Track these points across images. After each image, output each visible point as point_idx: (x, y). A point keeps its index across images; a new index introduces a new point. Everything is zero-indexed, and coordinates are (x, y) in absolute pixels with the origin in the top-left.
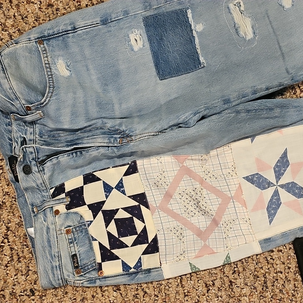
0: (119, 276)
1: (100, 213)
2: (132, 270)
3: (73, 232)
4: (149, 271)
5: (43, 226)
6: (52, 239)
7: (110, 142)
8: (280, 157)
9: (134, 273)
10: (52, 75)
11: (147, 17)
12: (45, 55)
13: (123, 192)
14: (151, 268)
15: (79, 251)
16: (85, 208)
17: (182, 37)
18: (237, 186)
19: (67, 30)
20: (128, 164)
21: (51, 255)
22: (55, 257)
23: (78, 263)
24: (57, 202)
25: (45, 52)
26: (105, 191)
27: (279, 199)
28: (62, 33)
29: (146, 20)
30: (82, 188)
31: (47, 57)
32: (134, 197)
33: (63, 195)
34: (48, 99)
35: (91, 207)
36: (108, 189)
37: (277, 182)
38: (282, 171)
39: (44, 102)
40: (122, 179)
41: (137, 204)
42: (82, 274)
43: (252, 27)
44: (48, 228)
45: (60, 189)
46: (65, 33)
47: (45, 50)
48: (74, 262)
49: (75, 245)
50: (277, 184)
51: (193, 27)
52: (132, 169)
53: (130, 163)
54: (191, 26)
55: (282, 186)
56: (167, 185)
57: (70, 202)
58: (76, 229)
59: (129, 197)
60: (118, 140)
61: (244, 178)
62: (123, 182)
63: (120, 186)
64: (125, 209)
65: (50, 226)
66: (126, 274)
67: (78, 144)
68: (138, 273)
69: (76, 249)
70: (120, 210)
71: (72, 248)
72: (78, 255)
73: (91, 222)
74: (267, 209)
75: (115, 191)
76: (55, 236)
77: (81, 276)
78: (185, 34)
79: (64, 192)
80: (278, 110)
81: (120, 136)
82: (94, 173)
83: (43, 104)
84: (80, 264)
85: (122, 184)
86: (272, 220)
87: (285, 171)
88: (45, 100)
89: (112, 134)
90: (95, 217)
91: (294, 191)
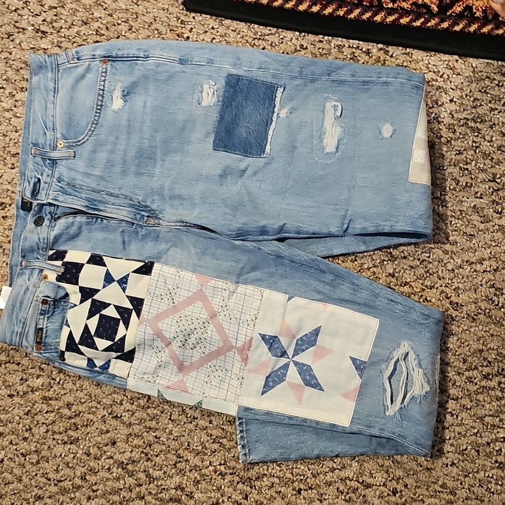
0: (80, 368)
1: (90, 300)
2: (97, 369)
3: (49, 304)
4: (114, 376)
5: (24, 284)
6: (25, 302)
7: (136, 219)
8: (310, 332)
9: (98, 372)
10: (101, 106)
11: (232, 75)
12: (103, 78)
13: (124, 290)
14: (118, 375)
15: (47, 327)
16: (76, 288)
17: (260, 115)
18: (249, 338)
19: (139, 56)
20: (144, 262)
21: (17, 318)
22: (20, 322)
23: (41, 339)
24: (50, 267)
25: (104, 74)
26: (105, 280)
27: (285, 375)
28: (132, 57)
29: (230, 76)
30: (83, 265)
31: (104, 81)
32: (132, 299)
33: (59, 263)
34: (87, 137)
35: (82, 290)
36: (109, 279)
37: (293, 356)
38: (304, 348)
39: (82, 139)
40: (128, 275)
41: (131, 307)
42: (42, 351)
43: (339, 141)
44: (27, 289)
45: (60, 255)
46: (136, 59)
47: (106, 72)
48: (37, 337)
49: (46, 319)
50: (292, 358)
51: (276, 110)
52: (146, 269)
53: (147, 261)
54: (275, 106)
55: (296, 364)
56: (174, 303)
57: (63, 273)
58: (54, 303)
59: (127, 296)
60: (146, 218)
61: (260, 334)
62: (129, 278)
63: (123, 282)
64: (117, 308)
65: (30, 288)
66: (89, 370)
67: (101, 210)
68: (102, 373)
69: (45, 324)
70: (112, 306)
71: (41, 321)
72: (45, 330)
73: (75, 305)
74: (267, 378)
75: (115, 284)
76: (30, 301)
77: (41, 353)
78: (265, 114)
79: (62, 260)
80: (331, 277)
81: (148, 214)
82: (104, 257)
83: (80, 141)
84: (43, 340)
85: (127, 280)
86: (266, 392)
87: (307, 348)
88: (84, 138)
89: (141, 209)
90: (82, 302)
91: (305, 375)
